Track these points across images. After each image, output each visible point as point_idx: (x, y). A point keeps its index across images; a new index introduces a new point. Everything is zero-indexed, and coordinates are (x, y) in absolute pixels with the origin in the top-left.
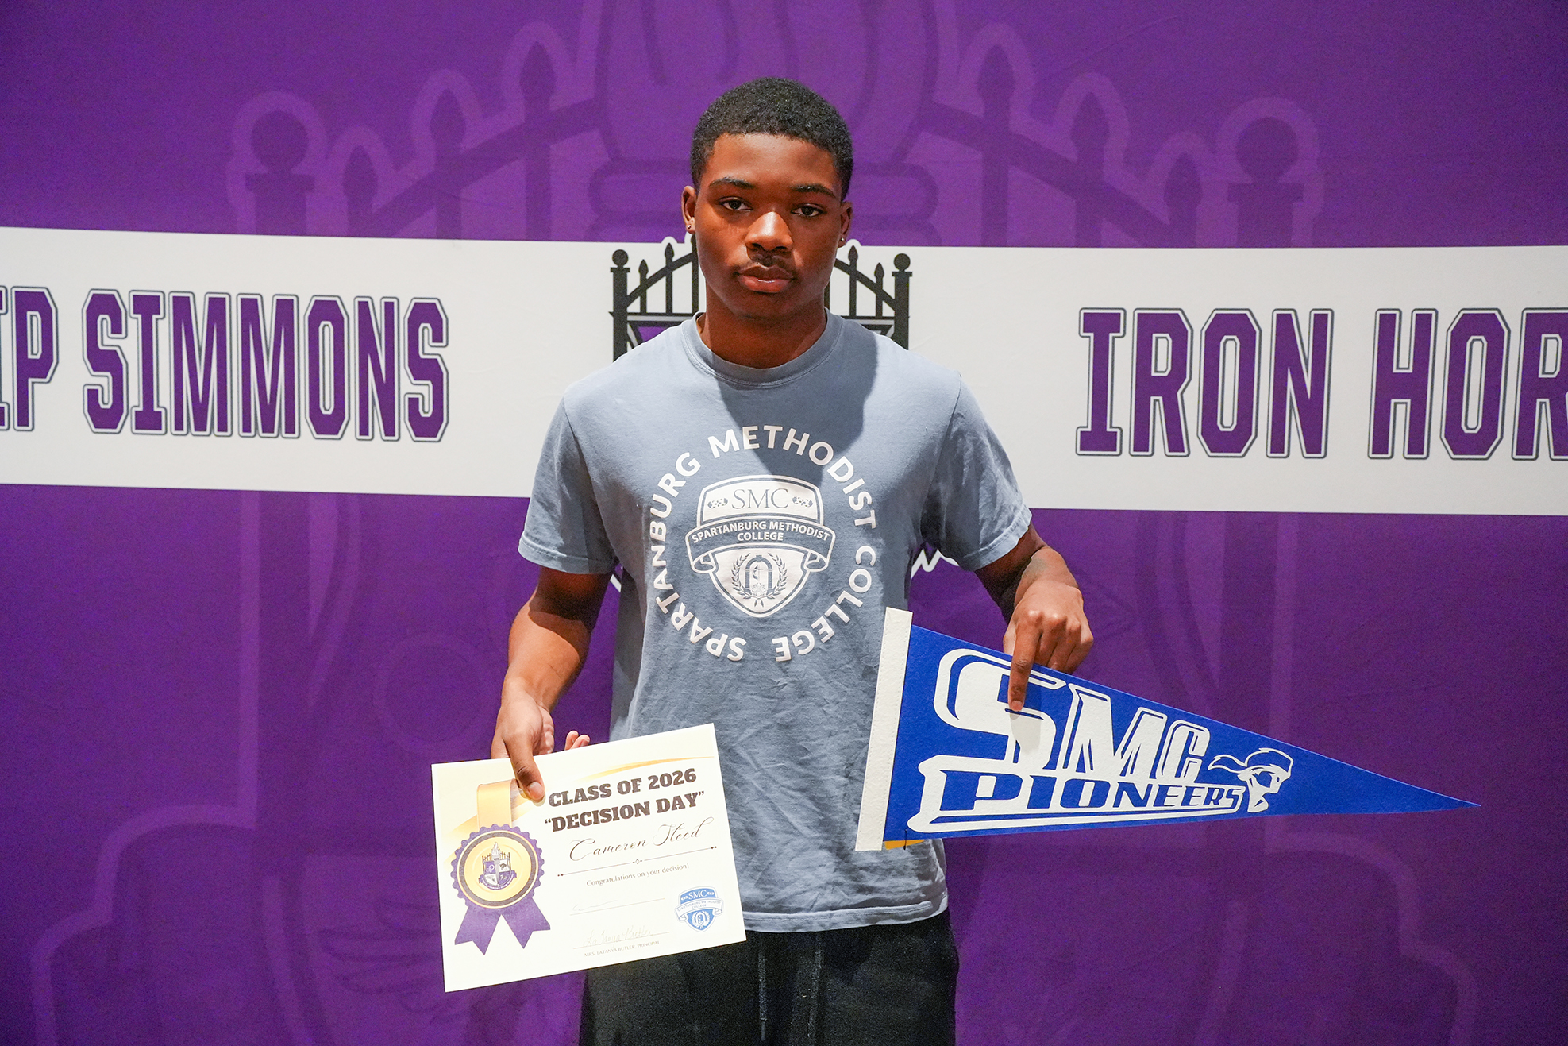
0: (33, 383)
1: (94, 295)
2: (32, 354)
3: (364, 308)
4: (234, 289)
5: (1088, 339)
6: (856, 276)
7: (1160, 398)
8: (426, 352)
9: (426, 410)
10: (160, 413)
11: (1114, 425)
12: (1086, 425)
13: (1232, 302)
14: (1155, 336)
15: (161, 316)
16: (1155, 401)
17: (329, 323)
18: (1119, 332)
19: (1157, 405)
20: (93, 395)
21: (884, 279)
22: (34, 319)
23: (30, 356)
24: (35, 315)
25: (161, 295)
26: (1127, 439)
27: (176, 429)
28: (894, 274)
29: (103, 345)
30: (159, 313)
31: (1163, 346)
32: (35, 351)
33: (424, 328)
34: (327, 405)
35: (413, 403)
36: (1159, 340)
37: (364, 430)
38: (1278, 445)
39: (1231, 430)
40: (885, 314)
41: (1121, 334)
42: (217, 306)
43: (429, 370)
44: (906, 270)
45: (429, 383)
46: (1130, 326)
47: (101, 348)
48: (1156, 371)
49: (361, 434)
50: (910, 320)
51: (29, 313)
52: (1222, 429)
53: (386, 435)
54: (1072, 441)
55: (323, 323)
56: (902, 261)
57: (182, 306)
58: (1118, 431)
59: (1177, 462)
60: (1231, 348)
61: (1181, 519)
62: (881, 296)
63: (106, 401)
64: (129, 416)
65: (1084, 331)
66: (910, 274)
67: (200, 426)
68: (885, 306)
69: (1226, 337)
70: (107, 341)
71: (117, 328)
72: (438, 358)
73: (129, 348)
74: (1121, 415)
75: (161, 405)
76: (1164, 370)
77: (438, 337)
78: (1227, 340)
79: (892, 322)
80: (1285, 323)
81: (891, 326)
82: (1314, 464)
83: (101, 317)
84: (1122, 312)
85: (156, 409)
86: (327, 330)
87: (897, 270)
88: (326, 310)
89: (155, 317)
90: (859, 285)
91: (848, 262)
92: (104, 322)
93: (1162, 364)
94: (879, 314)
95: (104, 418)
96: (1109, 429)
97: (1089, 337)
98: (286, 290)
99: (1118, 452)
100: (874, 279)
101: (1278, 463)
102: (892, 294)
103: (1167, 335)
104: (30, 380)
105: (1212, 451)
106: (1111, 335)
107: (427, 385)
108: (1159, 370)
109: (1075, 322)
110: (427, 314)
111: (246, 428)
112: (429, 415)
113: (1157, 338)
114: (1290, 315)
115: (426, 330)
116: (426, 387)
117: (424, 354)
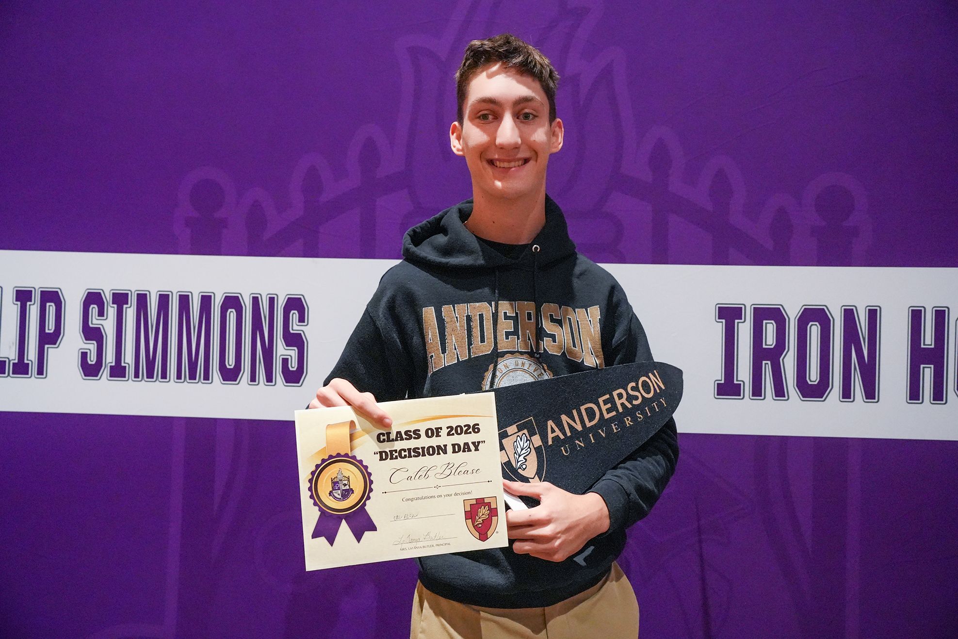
3: (256, 301)
4: (175, 288)
5: (721, 323)
7: (769, 362)
8: (294, 329)
9: (293, 366)
10: (125, 367)
11: (739, 379)
12: (720, 379)
13: (815, 301)
14: (765, 322)
15: (129, 305)
16: (766, 364)
17: (233, 310)
18: (741, 319)
19: (767, 367)
20: (84, 355)
22: (51, 308)
23: (47, 331)
25: (129, 292)
26: (748, 389)
31: (770, 329)
32: (50, 328)
33: (293, 313)
34: (231, 363)
35: (285, 361)
36: (768, 325)
37: (253, 378)
38: (847, 394)
39: (816, 383)
41: (743, 320)
42: (164, 300)
43: (295, 341)
45: (296, 348)
46: (749, 315)
47: (91, 325)
48: (766, 345)
51: (48, 304)
52: (810, 383)
54: (712, 389)
57: (142, 299)
58: (742, 383)
59: (781, 404)
60: (814, 331)
61: (784, 441)
63: (92, 359)
65: (719, 318)
69: (811, 323)
71: (101, 313)
73: (108, 325)
74: (744, 373)
75: (126, 362)
76: (771, 344)
77: (302, 319)
78: (812, 325)
80: (849, 315)
82: (871, 406)
83: (92, 306)
84: (743, 306)
86: (232, 315)
88: (232, 302)
92: (94, 309)
93: (770, 339)
95: (90, 370)
96: (735, 382)
97: (722, 322)
98: (207, 289)
99: (742, 397)
101: (847, 406)
103: (773, 322)
105: (803, 397)
106: (736, 321)
107: (295, 350)
108: (768, 343)
109: (713, 313)
110: (296, 304)
111: (179, 377)
113: (766, 323)
114: (852, 309)
115: (294, 315)
116: (294, 351)
117: (293, 330)
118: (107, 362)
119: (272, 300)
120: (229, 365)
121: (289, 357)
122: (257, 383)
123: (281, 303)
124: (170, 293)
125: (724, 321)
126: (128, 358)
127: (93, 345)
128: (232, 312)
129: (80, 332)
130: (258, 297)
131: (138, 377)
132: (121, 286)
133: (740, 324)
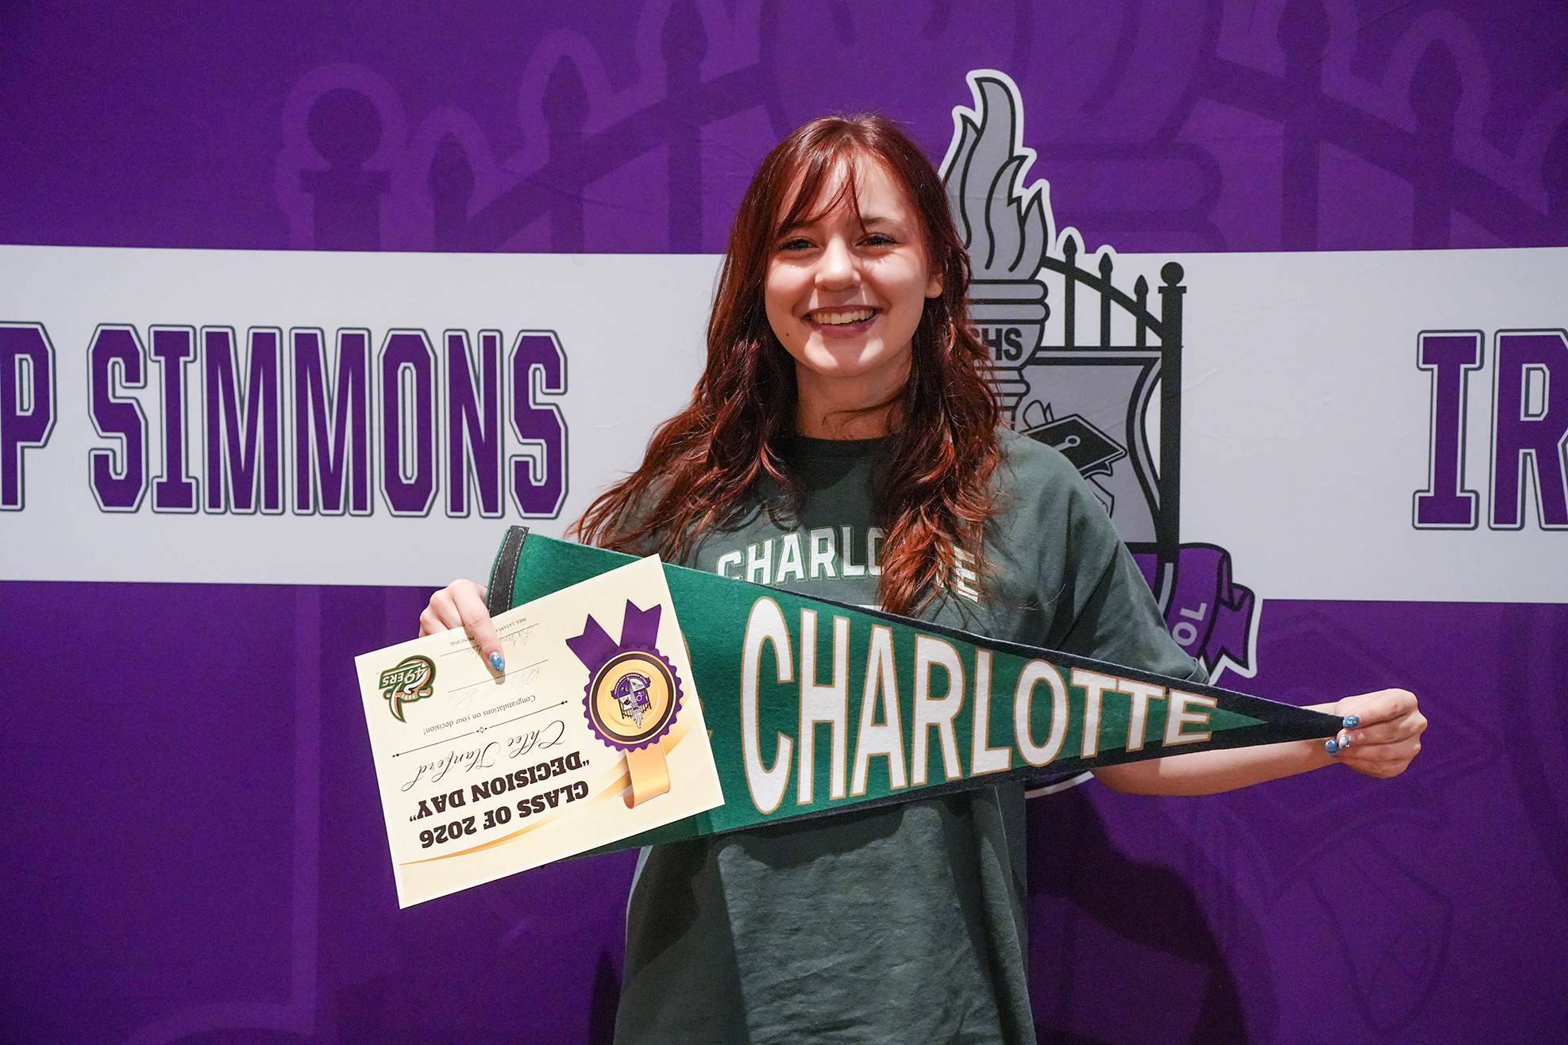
0: (23, 448)
1: (102, 331)
2: (22, 409)
3: (456, 344)
6: (1109, 294)
7: (1533, 451)
8: (538, 401)
9: (539, 476)
10: (190, 484)
11: (1466, 488)
14: (1525, 366)
15: (191, 358)
16: (1525, 455)
17: (411, 365)
19: (1528, 461)
20: (101, 463)
21: (1148, 297)
23: (19, 413)
24: (26, 359)
26: (1485, 508)
27: (211, 506)
28: (1161, 290)
29: (114, 396)
30: (188, 355)
33: (536, 369)
34: (409, 472)
35: (522, 468)
37: (457, 504)
40: (1149, 343)
44: (1179, 285)
45: (542, 441)
46: (1490, 353)
48: (1527, 415)
49: (453, 510)
50: (1183, 349)
53: (486, 511)
54: (1406, 510)
55: (403, 365)
56: (1172, 273)
62: (1144, 320)
63: (119, 470)
64: (149, 489)
66: (1184, 289)
67: (242, 501)
68: (1149, 332)
70: (120, 392)
71: (133, 375)
72: (554, 408)
73: (150, 400)
75: (191, 474)
76: (1539, 412)
77: (553, 381)
79: (1159, 354)
81: (1157, 359)
84: (1478, 335)
85: (184, 480)
86: (408, 375)
87: (1166, 285)
89: (182, 359)
90: (1114, 305)
91: (1098, 275)
92: (117, 366)
94: (1141, 344)
96: (1459, 494)
97: (1432, 370)
98: (354, 321)
100: (1134, 298)
102: (1159, 317)
103: (1543, 366)
104: (19, 444)
106: (1463, 367)
107: (540, 444)
109: (1411, 350)
111: (303, 503)
112: (542, 484)
113: (1528, 370)
115: (538, 373)
117: (535, 403)
118: (151, 477)
119: (490, 344)
120: (407, 478)
121: (530, 460)
122: (465, 513)
123: (509, 348)
124: (277, 332)
125: (1435, 367)
126: (196, 466)
127: (119, 441)
128: (409, 368)
129: (89, 414)
130: (460, 337)
131: (219, 506)
132: (173, 317)
133: (1470, 373)
